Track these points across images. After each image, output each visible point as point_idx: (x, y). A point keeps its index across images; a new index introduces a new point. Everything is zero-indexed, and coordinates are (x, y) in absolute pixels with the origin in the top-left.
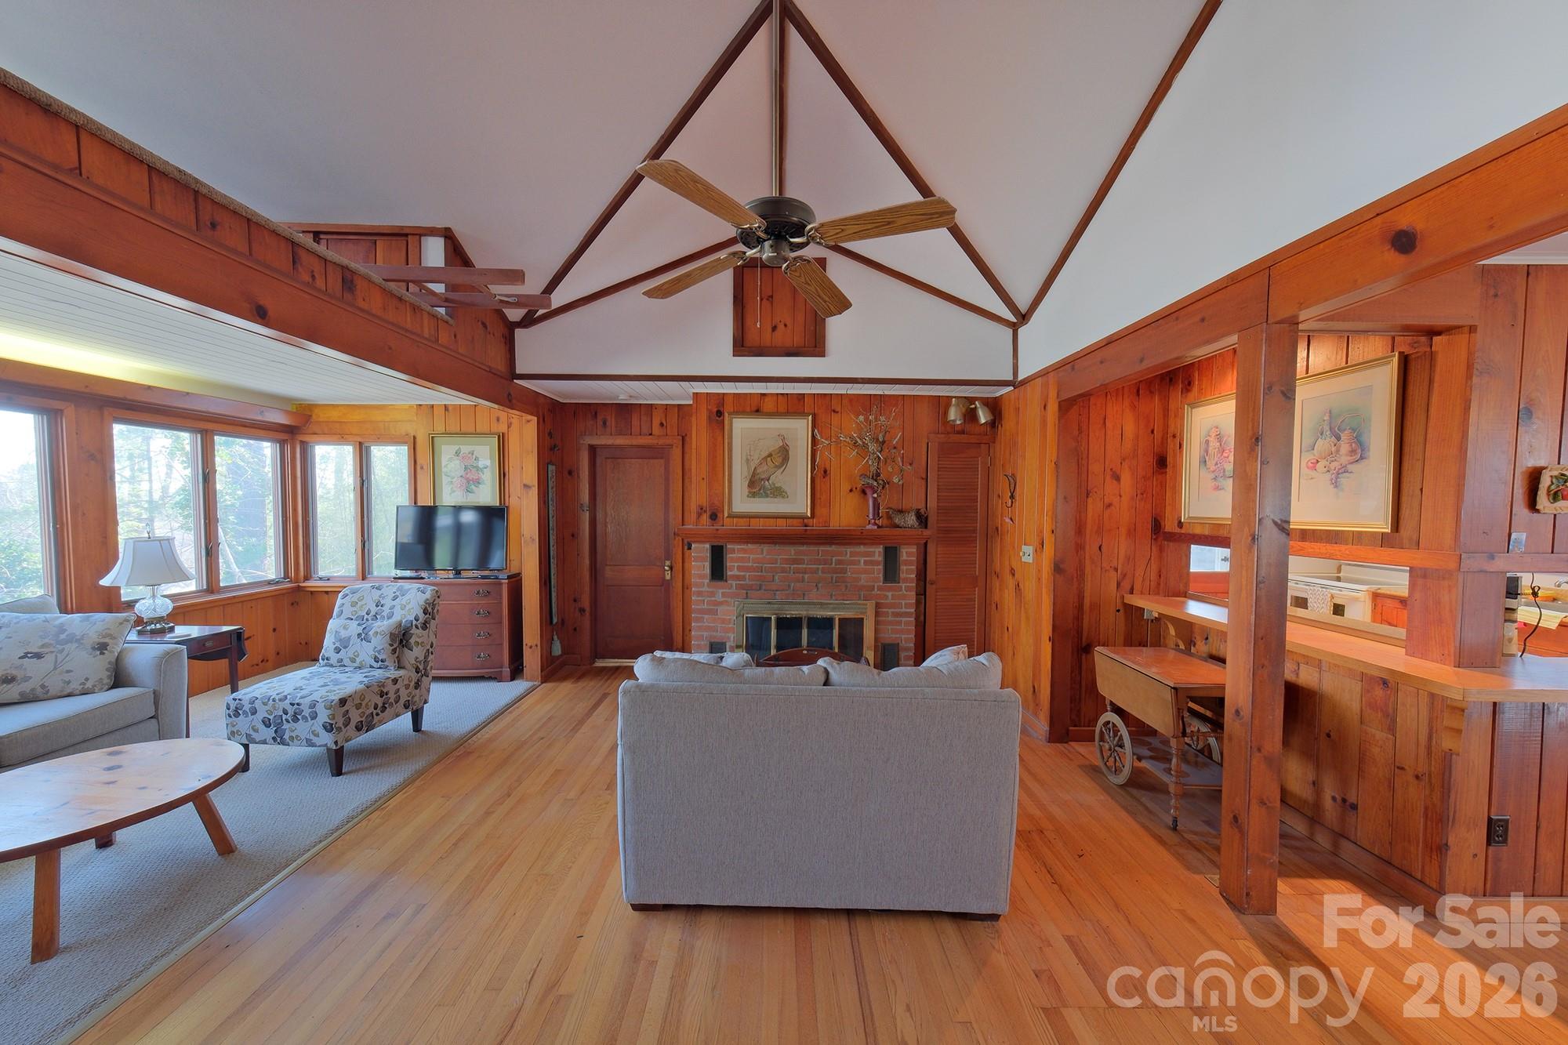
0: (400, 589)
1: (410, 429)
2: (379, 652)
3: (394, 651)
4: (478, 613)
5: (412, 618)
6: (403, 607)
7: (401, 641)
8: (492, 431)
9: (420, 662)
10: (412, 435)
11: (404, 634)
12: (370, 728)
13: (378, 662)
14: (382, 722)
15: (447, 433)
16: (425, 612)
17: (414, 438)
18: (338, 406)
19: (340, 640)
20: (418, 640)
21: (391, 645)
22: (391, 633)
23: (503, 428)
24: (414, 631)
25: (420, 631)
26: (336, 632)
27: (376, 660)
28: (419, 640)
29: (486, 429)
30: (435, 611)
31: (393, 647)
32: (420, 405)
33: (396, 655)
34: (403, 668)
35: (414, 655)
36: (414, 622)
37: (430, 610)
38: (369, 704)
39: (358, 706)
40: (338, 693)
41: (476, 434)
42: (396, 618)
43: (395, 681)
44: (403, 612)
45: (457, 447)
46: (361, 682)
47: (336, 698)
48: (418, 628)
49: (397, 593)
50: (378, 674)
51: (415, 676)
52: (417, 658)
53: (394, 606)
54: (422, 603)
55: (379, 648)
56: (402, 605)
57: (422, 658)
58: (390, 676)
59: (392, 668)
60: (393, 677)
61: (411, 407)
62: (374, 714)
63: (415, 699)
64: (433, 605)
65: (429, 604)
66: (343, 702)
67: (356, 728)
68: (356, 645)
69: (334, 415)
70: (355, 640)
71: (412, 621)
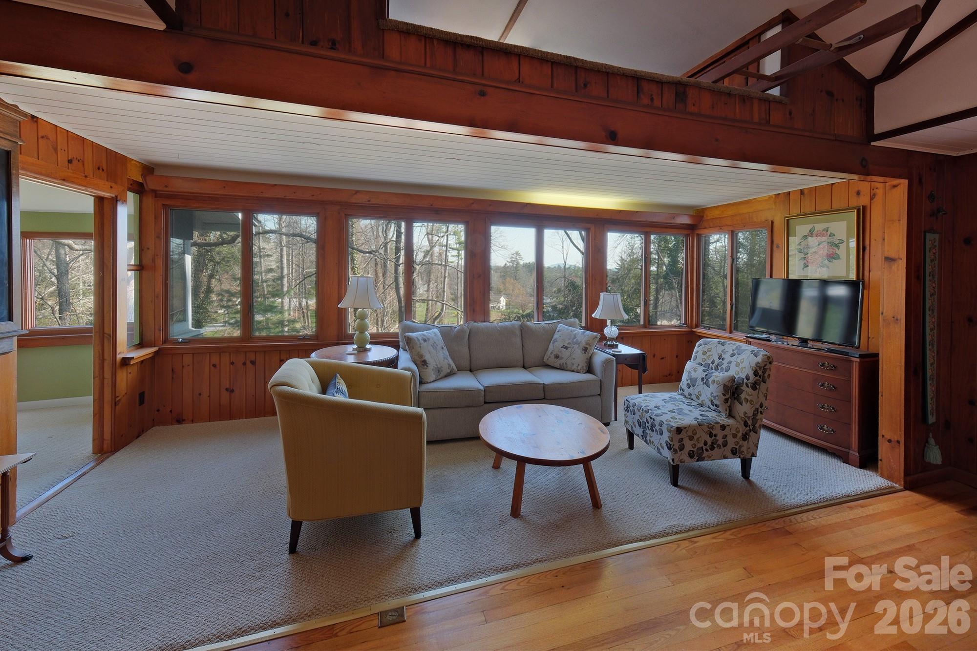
0: (738, 348)
1: (768, 215)
2: (715, 397)
3: (726, 401)
4: (823, 385)
5: (744, 376)
6: (737, 365)
7: (733, 394)
8: (851, 205)
9: (749, 418)
10: (770, 220)
11: (736, 388)
12: (700, 459)
13: (713, 406)
14: (710, 458)
15: (802, 215)
16: (756, 373)
17: (772, 222)
18: (718, 206)
19: (691, 379)
20: (747, 397)
21: (724, 395)
22: (724, 385)
23: (864, 200)
24: (744, 388)
25: (749, 390)
26: (689, 371)
27: (712, 402)
28: (749, 398)
29: (844, 205)
30: (766, 375)
31: (726, 397)
32: (778, 194)
33: (729, 404)
34: (734, 417)
35: (743, 409)
36: (745, 381)
37: (760, 373)
38: (700, 439)
39: (691, 438)
40: (677, 422)
41: (832, 211)
42: (731, 373)
43: (723, 427)
44: (737, 369)
45: (810, 226)
46: (696, 419)
47: (675, 425)
48: (748, 387)
49: (735, 352)
50: (712, 415)
51: (743, 430)
52: (746, 413)
53: (731, 362)
54: (753, 365)
55: (715, 394)
56: (737, 362)
57: (750, 414)
58: (720, 421)
59: (724, 415)
60: (722, 423)
61: (770, 197)
62: (704, 449)
63: (742, 449)
64: (765, 370)
65: (760, 368)
66: (679, 430)
67: (689, 454)
68: (700, 387)
69: (716, 213)
70: (699, 382)
71: (743, 379)
